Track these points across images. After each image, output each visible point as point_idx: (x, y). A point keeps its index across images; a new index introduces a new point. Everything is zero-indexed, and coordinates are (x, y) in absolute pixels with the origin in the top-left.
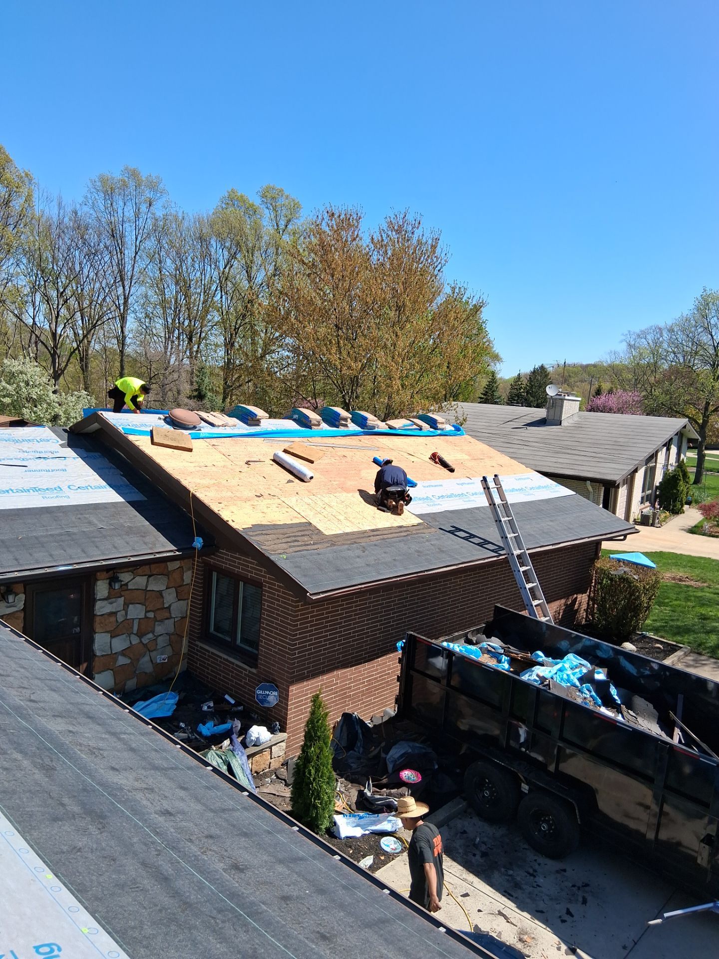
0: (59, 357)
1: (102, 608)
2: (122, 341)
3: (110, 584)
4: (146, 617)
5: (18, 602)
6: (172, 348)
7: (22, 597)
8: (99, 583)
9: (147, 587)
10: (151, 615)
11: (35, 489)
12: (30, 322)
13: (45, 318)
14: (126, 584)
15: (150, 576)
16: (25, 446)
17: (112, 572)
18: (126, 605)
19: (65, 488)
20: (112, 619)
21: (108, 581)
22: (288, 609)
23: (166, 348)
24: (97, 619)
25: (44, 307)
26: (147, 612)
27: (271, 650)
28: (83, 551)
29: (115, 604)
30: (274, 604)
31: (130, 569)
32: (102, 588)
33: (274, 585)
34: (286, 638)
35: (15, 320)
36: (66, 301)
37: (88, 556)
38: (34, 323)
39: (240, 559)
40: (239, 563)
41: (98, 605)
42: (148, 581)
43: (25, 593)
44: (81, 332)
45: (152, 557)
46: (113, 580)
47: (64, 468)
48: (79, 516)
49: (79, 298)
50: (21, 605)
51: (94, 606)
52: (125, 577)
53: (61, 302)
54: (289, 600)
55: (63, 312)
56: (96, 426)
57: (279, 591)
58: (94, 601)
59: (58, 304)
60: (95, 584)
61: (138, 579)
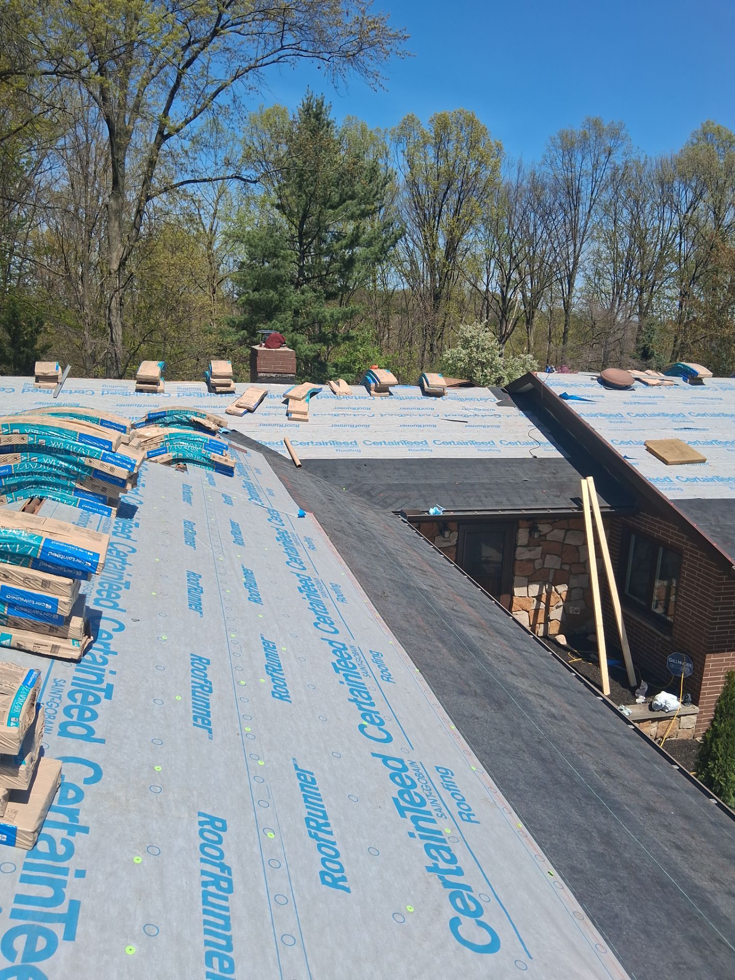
0: (507, 321)
1: (522, 554)
3: (530, 533)
4: (561, 569)
5: (452, 538)
7: (456, 534)
8: (520, 530)
9: (564, 540)
10: (567, 567)
11: (472, 442)
12: (484, 288)
13: (497, 283)
14: (545, 535)
15: (567, 530)
16: (467, 404)
17: (533, 521)
18: (544, 554)
19: (497, 443)
20: (530, 565)
21: (528, 530)
22: (710, 581)
24: (517, 563)
25: (497, 272)
26: (562, 564)
27: (688, 621)
28: (508, 500)
29: (533, 552)
30: (695, 573)
31: (549, 521)
32: (523, 536)
33: (697, 554)
34: (706, 610)
36: (517, 266)
37: (512, 505)
38: (487, 290)
39: (660, 523)
40: (659, 527)
41: (519, 550)
42: (565, 535)
43: (458, 531)
44: (529, 294)
45: (570, 511)
46: (533, 529)
47: (498, 424)
48: (507, 468)
50: (454, 542)
51: (515, 551)
52: (544, 528)
53: (513, 267)
54: (712, 571)
56: (529, 385)
57: (701, 561)
58: (516, 546)
59: (510, 270)
60: (517, 531)
61: (556, 531)
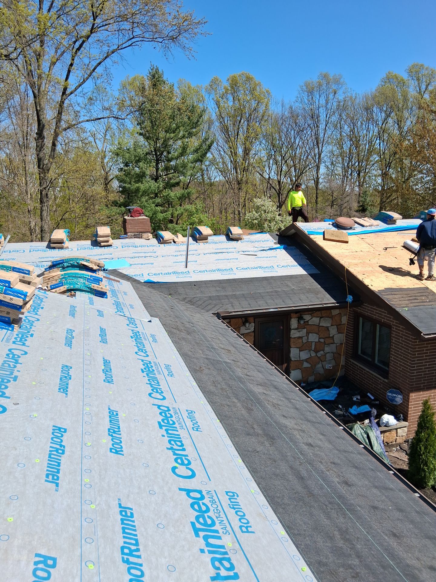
0: (282, 195)
1: (294, 334)
2: (317, 183)
3: (298, 321)
4: (319, 341)
5: (251, 327)
6: (347, 181)
8: (292, 320)
9: (319, 324)
10: (322, 340)
11: (260, 267)
12: (267, 177)
13: (275, 173)
14: (308, 322)
15: (321, 318)
16: (256, 244)
17: (300, 313)
18: (308, 333)
19: (275, 267)
20: (300, 341)
21: (297, 319)
22: (409, 344)
23: (343, 182)
24: (292, 340)
25: (274, 167)
26: (319, 338)
27: (397, 369)
28: (283, 301)
29: (301, 332)
30: (399, 339)
31: (310, 313)
32: (294, 323)
33: (400, 327)
34: (408, 362)
35: (260, 176)
36: (286, 162)
37: (285, 304)
38: (269, 177)
39: (376, 310)
40: (376, 313)
41: (292, 332)
42: (320, 321)
43: (254, 323)
44: (294, 179)
45: (322, 306)
46: (300, 318)
47: (275, 255)
48: (282, 282)
49: (293, 158)
50: (252, 329)
51: (290, 332)
52: (307, 317)
53: (283, 163)
54: (409, 337)
55: (285, 168)
56: (293, 231)
58: (290, 329)
59: (282, 164)
60: (290, 320)
61: (314, 319)
